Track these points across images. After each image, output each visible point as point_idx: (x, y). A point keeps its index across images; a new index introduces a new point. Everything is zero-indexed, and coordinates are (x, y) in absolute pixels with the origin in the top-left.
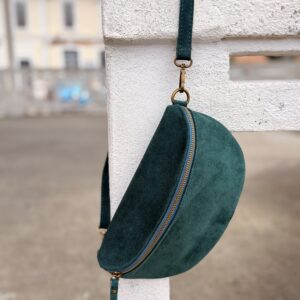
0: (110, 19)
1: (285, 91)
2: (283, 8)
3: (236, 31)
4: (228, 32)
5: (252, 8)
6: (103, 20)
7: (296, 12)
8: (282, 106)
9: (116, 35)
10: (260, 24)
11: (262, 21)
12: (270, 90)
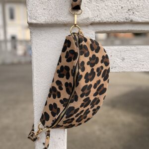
0: (30, 13)
1: (125, 51)
2: (122, 8)
3: (97, 20)
4: (93, 20)
5: (106, 8)
6: (27, 14)
7: (129, 10)
8: (123, 59)
9: (34, 21)
10: (110, 16)
11: (111, 15)
12: (116, 51)
